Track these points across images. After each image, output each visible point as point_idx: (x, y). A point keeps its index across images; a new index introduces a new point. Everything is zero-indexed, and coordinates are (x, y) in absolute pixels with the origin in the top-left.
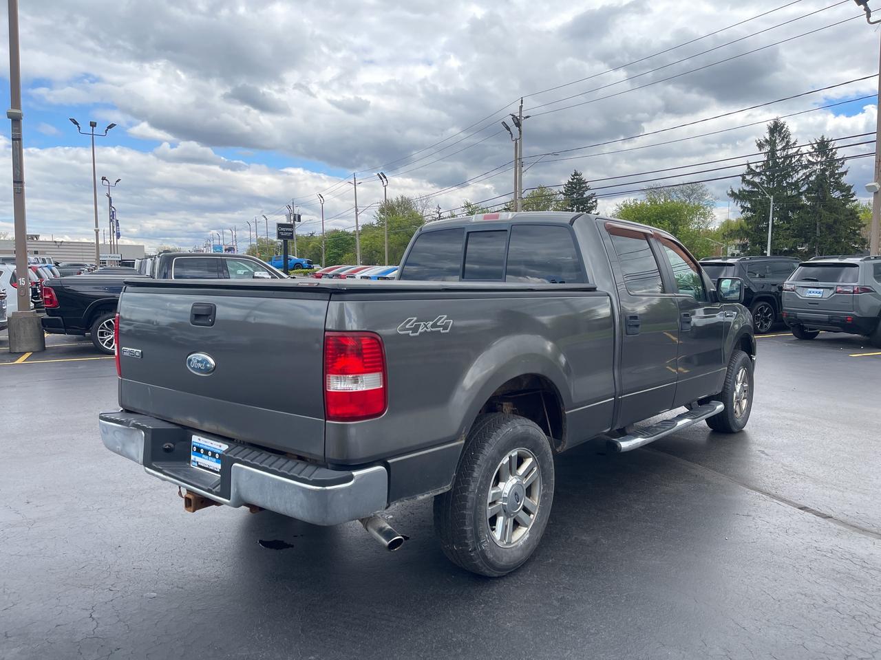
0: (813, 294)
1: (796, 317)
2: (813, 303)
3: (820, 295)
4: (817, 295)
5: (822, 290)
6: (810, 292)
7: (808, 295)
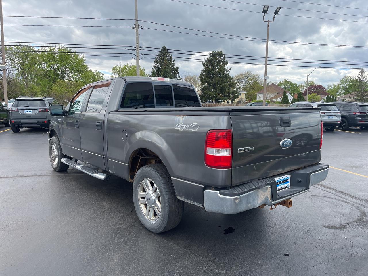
0: (28, 112)
1: (20, 122)
2: (29, 116)
3: (32, 113)
4: (29, 112)
5: (32, 111)
6: (26, 111)
7: (25, 113)
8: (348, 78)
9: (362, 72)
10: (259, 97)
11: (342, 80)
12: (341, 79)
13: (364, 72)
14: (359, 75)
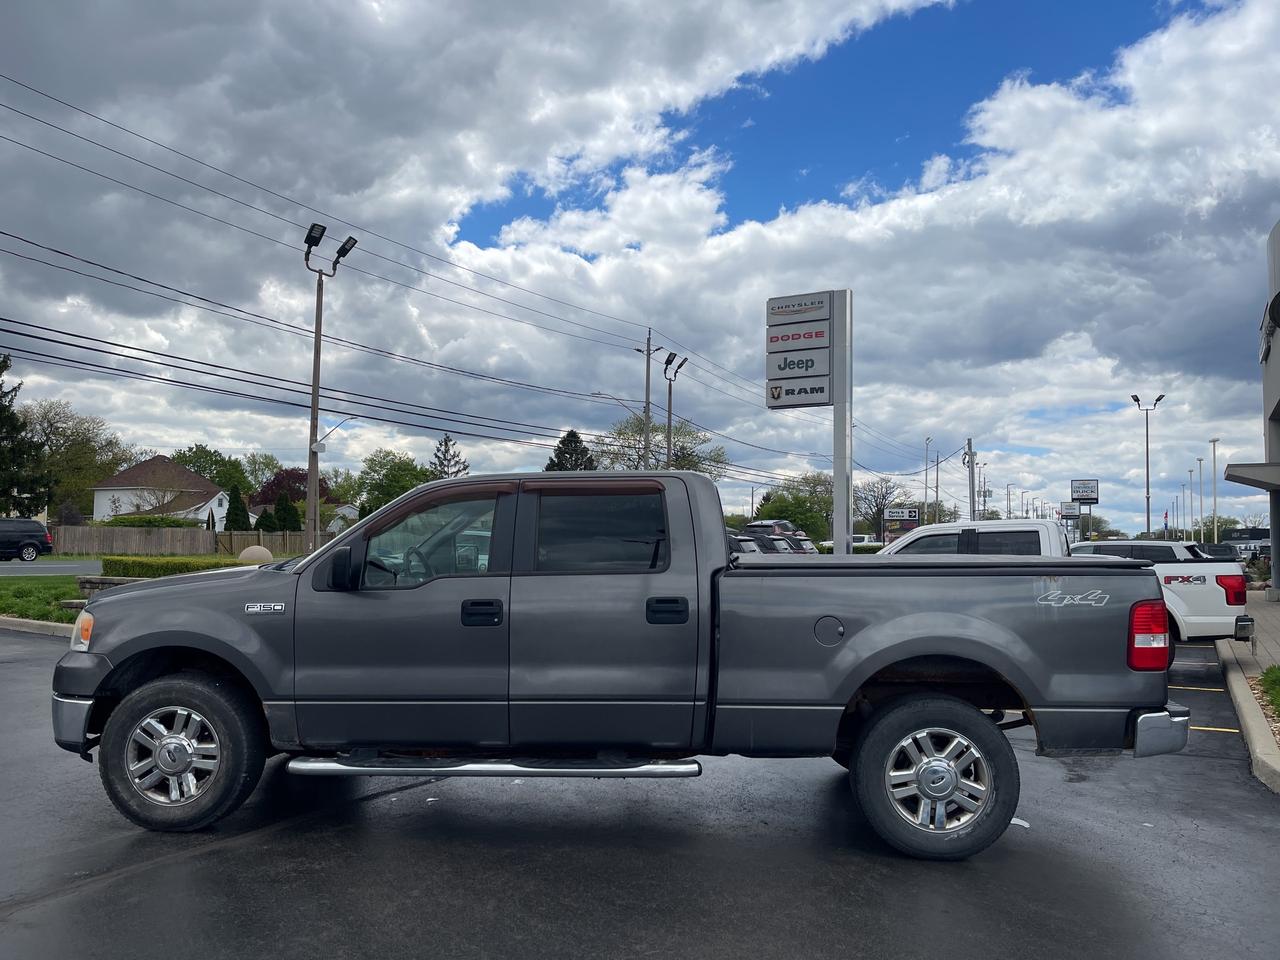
8: (388, 454)
9: (446, 444)
10: (114, 502)
11: (372, 460)
12: (369, 456)
13: (452, 443)
14: (439, 450)
